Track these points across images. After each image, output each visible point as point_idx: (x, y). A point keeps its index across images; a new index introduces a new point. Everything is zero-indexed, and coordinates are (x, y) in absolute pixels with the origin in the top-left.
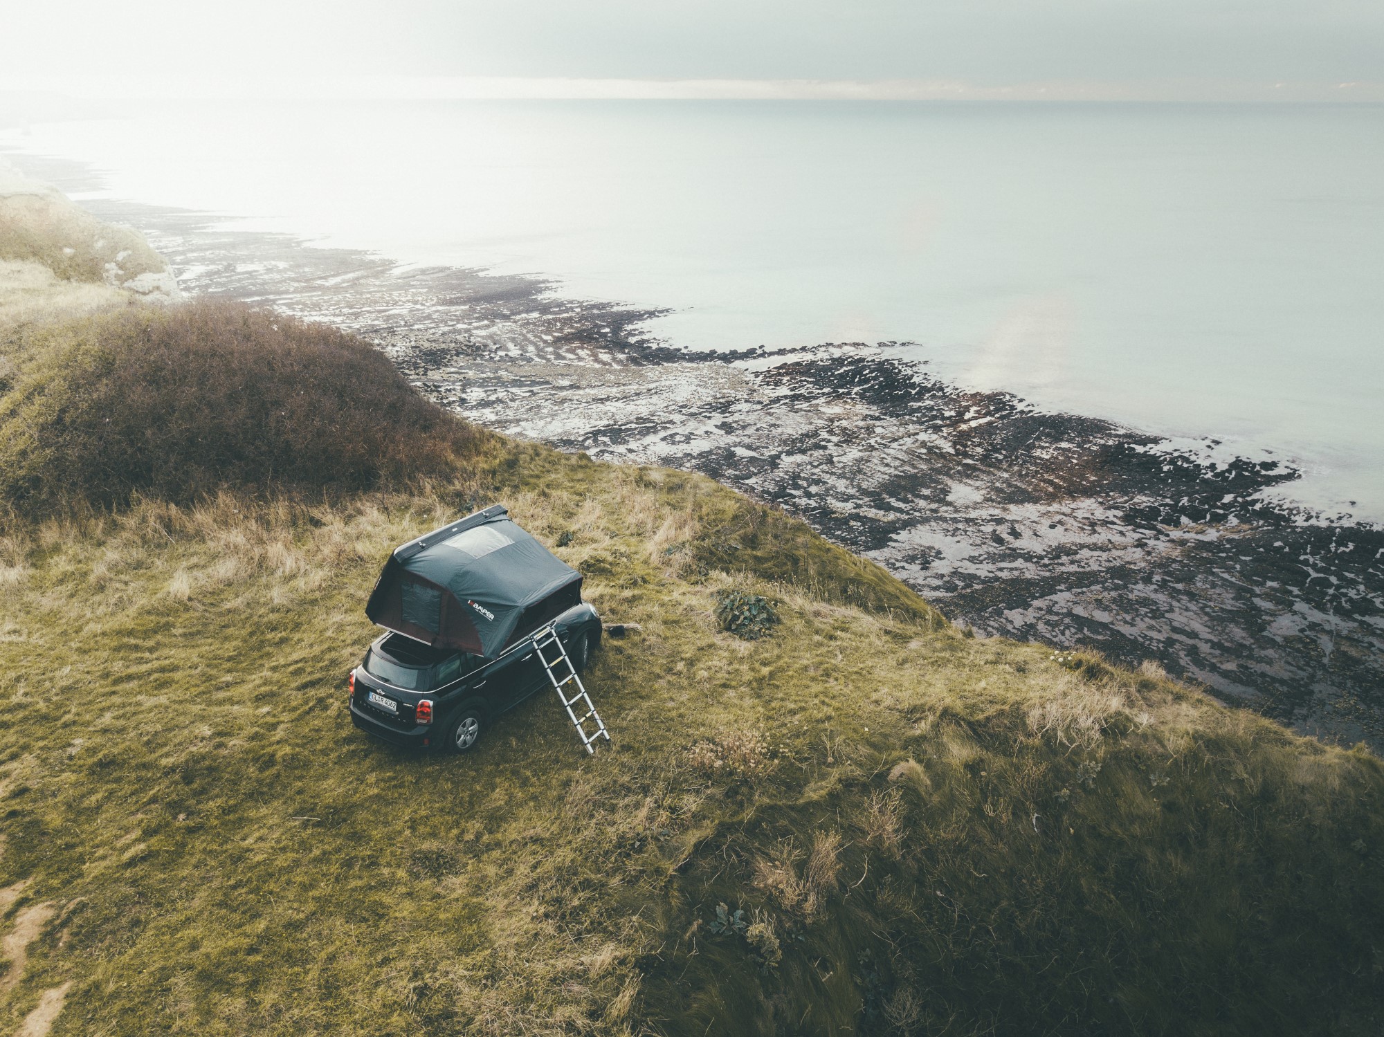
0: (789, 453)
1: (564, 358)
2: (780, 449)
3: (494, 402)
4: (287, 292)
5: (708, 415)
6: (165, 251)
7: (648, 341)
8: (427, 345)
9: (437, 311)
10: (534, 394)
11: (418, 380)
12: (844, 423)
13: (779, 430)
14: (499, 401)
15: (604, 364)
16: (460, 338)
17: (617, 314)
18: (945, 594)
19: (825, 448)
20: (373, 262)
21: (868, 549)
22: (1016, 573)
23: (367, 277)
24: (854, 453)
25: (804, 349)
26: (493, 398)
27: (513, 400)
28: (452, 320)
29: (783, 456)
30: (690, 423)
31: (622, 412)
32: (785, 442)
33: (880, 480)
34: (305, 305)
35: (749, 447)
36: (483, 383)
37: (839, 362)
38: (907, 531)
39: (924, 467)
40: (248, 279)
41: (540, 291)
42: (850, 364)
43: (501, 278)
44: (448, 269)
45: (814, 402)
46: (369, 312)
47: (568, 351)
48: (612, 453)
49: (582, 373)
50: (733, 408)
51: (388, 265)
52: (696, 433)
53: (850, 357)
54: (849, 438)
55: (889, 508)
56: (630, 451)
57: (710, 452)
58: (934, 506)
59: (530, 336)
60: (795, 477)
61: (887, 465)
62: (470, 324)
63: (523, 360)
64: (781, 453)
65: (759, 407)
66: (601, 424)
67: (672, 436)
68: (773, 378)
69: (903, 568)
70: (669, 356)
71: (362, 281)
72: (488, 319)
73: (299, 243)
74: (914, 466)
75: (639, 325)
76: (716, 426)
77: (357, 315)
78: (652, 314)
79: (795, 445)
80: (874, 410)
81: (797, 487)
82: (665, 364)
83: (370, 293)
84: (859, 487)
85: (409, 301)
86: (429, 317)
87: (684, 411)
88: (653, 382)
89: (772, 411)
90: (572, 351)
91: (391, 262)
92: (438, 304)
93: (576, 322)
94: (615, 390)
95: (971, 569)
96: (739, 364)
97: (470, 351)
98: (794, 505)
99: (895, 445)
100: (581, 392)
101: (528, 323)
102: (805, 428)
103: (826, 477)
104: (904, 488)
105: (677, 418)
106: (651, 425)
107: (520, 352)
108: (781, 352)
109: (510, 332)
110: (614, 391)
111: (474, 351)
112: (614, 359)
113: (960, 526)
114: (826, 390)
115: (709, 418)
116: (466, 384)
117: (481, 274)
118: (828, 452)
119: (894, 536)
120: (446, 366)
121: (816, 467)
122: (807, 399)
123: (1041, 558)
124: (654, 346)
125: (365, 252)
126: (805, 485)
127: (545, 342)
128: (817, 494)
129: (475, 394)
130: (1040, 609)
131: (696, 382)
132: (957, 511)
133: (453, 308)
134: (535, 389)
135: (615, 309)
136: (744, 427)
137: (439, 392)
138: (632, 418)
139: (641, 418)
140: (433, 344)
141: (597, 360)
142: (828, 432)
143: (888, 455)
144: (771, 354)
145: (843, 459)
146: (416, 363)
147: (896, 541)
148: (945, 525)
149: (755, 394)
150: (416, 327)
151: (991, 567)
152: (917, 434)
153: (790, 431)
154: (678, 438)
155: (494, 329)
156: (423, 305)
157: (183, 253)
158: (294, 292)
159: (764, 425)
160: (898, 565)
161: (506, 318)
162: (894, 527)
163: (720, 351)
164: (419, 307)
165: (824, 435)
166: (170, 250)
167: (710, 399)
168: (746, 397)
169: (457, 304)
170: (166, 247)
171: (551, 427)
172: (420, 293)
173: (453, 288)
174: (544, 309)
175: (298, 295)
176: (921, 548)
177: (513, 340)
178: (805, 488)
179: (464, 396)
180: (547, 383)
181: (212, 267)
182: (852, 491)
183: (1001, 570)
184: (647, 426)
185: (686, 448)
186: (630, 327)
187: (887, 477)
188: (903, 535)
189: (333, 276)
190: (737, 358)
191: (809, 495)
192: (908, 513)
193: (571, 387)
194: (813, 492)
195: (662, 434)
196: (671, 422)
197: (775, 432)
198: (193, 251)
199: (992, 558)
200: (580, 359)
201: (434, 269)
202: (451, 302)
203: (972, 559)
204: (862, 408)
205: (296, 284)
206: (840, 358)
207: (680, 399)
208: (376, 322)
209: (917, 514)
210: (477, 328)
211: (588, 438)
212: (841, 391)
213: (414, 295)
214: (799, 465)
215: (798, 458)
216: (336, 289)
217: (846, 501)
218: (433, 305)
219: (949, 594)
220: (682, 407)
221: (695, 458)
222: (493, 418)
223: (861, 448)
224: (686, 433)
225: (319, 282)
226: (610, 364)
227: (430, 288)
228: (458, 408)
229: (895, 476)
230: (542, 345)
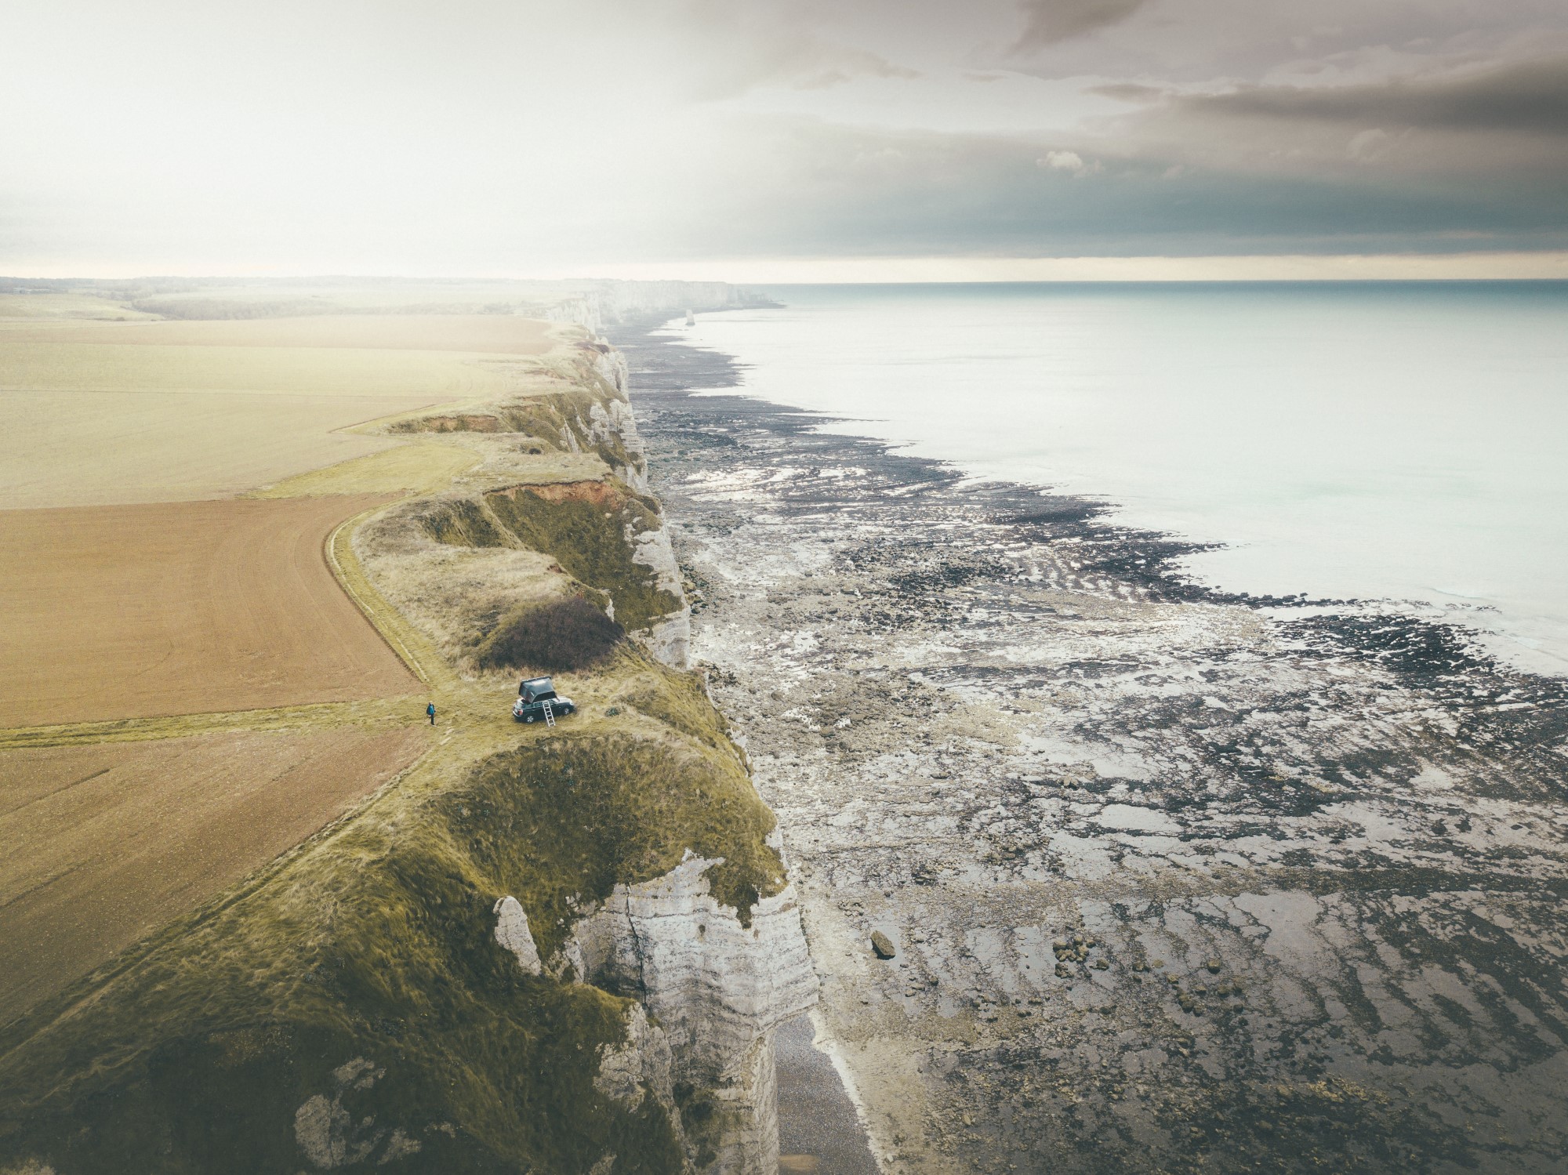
0: (1263, 710)
1: (1082, 587)
2: (1255, 704)
3: (992, 624)
4: (853, 500)
5: (1199, 660)
6: (766, 451)
7: (1180, 577)
8: (956, 562)
9: (982, 529)
10: (1034, 619)
11: (934, 596)
12: (1346, 687)
13: (1268, 685)
14: (998, 623)
15: (1120, 596)
16: (990, 558)
17: (1160, 545)
18: (1340, 869)
19: (1307, 709)
20: (944, 473)
21: (1287, 814)
22: (1435, 864)
23: (933, 489)
24: (1337, 719)
25: (1351, 602)
26: (993, 620)
27: (1010, 624)
28: (991, 539)
29: (1254, 713)
30: (1175, 666)
31: (1110, 647)
32: (1265, 699)
33: (1347, 751)
34: (864, 513)
35: (1223, 699)
36: (990, 605)
37: (1384, 620)
38: (1341, 805)
39: (1407, 745)
40: (826, 484)
41: (1093, 515)
42: (1397, 624)
43: (1062, 497)
44: (1012, 484)
45: (1326, 661)
46: (918, 525)
47: (1090, 581)
48: (1079, 685)
49: (1093, 603)
50: (1232, 656)
51: (956, 476)
52: (1175, 676)
53: (1403, 617)
54: (1341, 702)
55: (1339, 779)
56: (1098, 686)
57: (1178, 698)
58: (1389, 785)
59: (1059, 563)
60: (1256, 733)
61: (1366, 737)
62: (1006, 545)
63: (1040, 585)
64: (1254, 709)
65: (1260, 658)
66: (1082, 657)
67: (1148, 677)
68: (1295, 630)
69: (1312, 838)
70: (1195, 594)
71: (925, 493)
72: (1026, 541)
73: (884, 450)
74: (1396, 743)
75: (1181, 559)
76: (1201, 673)
77: (905, 527)
78: (1200, 548)
79: (1274, 703)
80: (1391, 678)
81: (1249, 744)
82: (1184, 603)
83: (927, 506)
84: (1318, 754)
85: (959, 517)
86: (970, 535)
87: (1176, 653)
88: (1160, 620)
89: (1271, 664)
90: (1092, 581)
91: (960, 474)
92: (986, 521)
93: (1114, 551)
94: (1116, 624)
95: (1387, 851)
96: (1266, 611)
97: (993, 572)
98: (1236, 762)
99: (1389, 718)
100: (1081, 623)
101: (1065, 548)
102: (1299, 686)
103: (1287, 739)
104: (1368, 764)
105: (1164, 659)
106: (1134, 663)
107: (1041, 577)
108: (1323, 603)
109: (1042, 556)
110: (1115, 626)
111: (997, 572)
112: (1132, 593)
113: (1405, 809)
114: (1347, 650)
115: (1198, 663)
116: (976, 603)
117: (1043, 493)
118: (1306, 714)
119: (1323, 807)
120: (964, 585)
121: (1284, 728)
122: (1319, 656)
123: (1477, 854)
124: (1183, 583)
125: (940, 462)
126: (1260, 744)
127: (1071, 569)
128: (1267, 755)
129: (980, 614)
130: (1436, 901)
131: (1206, 624)
132: (1413, 794)
133: (996, 527)
134: (1037, 616)
135: (1164, 540)
136: (1230, 677)
137: (946, 609)
138: (1118, 655)
139: (1128, 656)
140: (962, 563)
141: (1115, 593)
142: (1321, 694)
143: (1374, 726)
144: (1311, 603)
145: (1320, 724)
146: (938, 579)
147: (1324, 812)
148: (1387, 806)
149: (1264, 645)
150: (955, 543)
151: (1411, 853)
152: (1424, 709)
153: (1278, 688)
154: (1153, 680)
155: (1027, 552)
156: (970, 521)
157: (780, 455)
158: (860, 501)
159: (1253, 679)
160: (1309, 834)
161: (1044, 540)
162: (1328, 799)
163: (1252, 595)
164: (966, 523)
165: (1315, 696)
166: (772, 451)
167: (1211, 645)
168: (1252, 646)
169: (1005, 523)
170: (769, 448)
171: (1033, 654)
172: (973, 509)
173: (1009, 506)
174: (1089, 534)
175: (861, 504)
176: (1343, 823)
177: (1040, 565)
178: (1258, 747)
179: (968, 615)
180: (1052, 610)
181: (800, 471)
182: (1307, 757)
183: (1419, 858)
184: (1128, 664)
185: (1156, 690)
186: (1166, 561)
187: (1356, 749)
188: (1335, 808)
189: (902, 486)
190: (1267, 605)
191: (1257, 754)
192: (1355, 788)
193: (1075, 617)
194: (1264, 752)
195: (1139, 674)
196: (1156, 663)
197: (1261, 686)
198: (789, 453)
199: (1418, 845)
200: (1097, 589)
201: (999, 483)
202: (999, 521)
203: (1395, 843)
204: (1378, 675)
205: (864, 493)
206: (1389, 617)
207: (1178, 641)
208: (920, 536)
209: (1365, 790)
210: (1010, 550)
211: (1064, 669)
212: (1365, 652)
213: (968, 510)
214: (1265, 723)
215: (1270, 716)
216: (898, 500)
217: (1295, 765)
218: (981, 523)
219: (1345, 870)
220: (1176, 649)
221: (1159, 701)
222: (984, 638)
223: (1347, 715)
224: (1165, 676)
225: (886, 492)
226: (1125, 598)
227: (985, 504)
228: (957, 627)
229: (1367, 749)
230: (1066, 571)
